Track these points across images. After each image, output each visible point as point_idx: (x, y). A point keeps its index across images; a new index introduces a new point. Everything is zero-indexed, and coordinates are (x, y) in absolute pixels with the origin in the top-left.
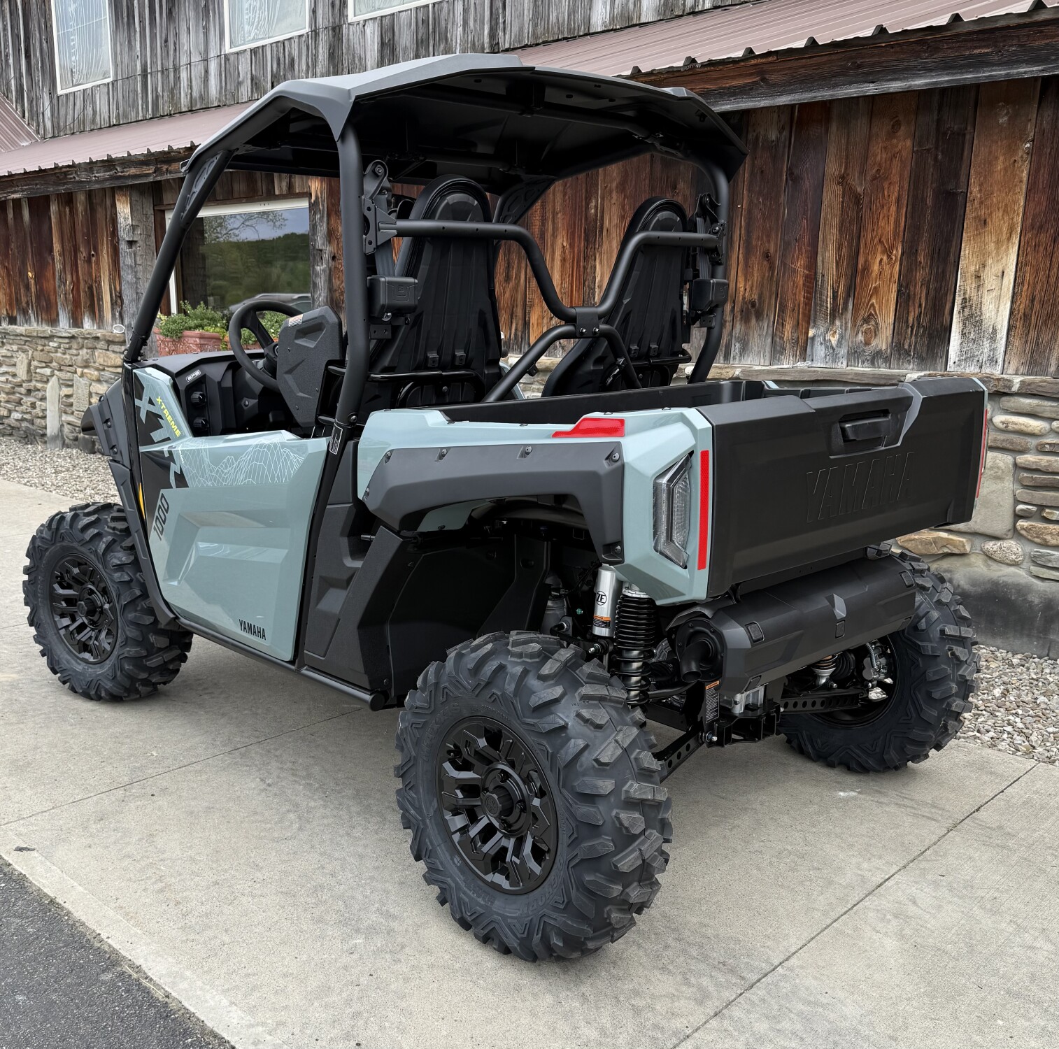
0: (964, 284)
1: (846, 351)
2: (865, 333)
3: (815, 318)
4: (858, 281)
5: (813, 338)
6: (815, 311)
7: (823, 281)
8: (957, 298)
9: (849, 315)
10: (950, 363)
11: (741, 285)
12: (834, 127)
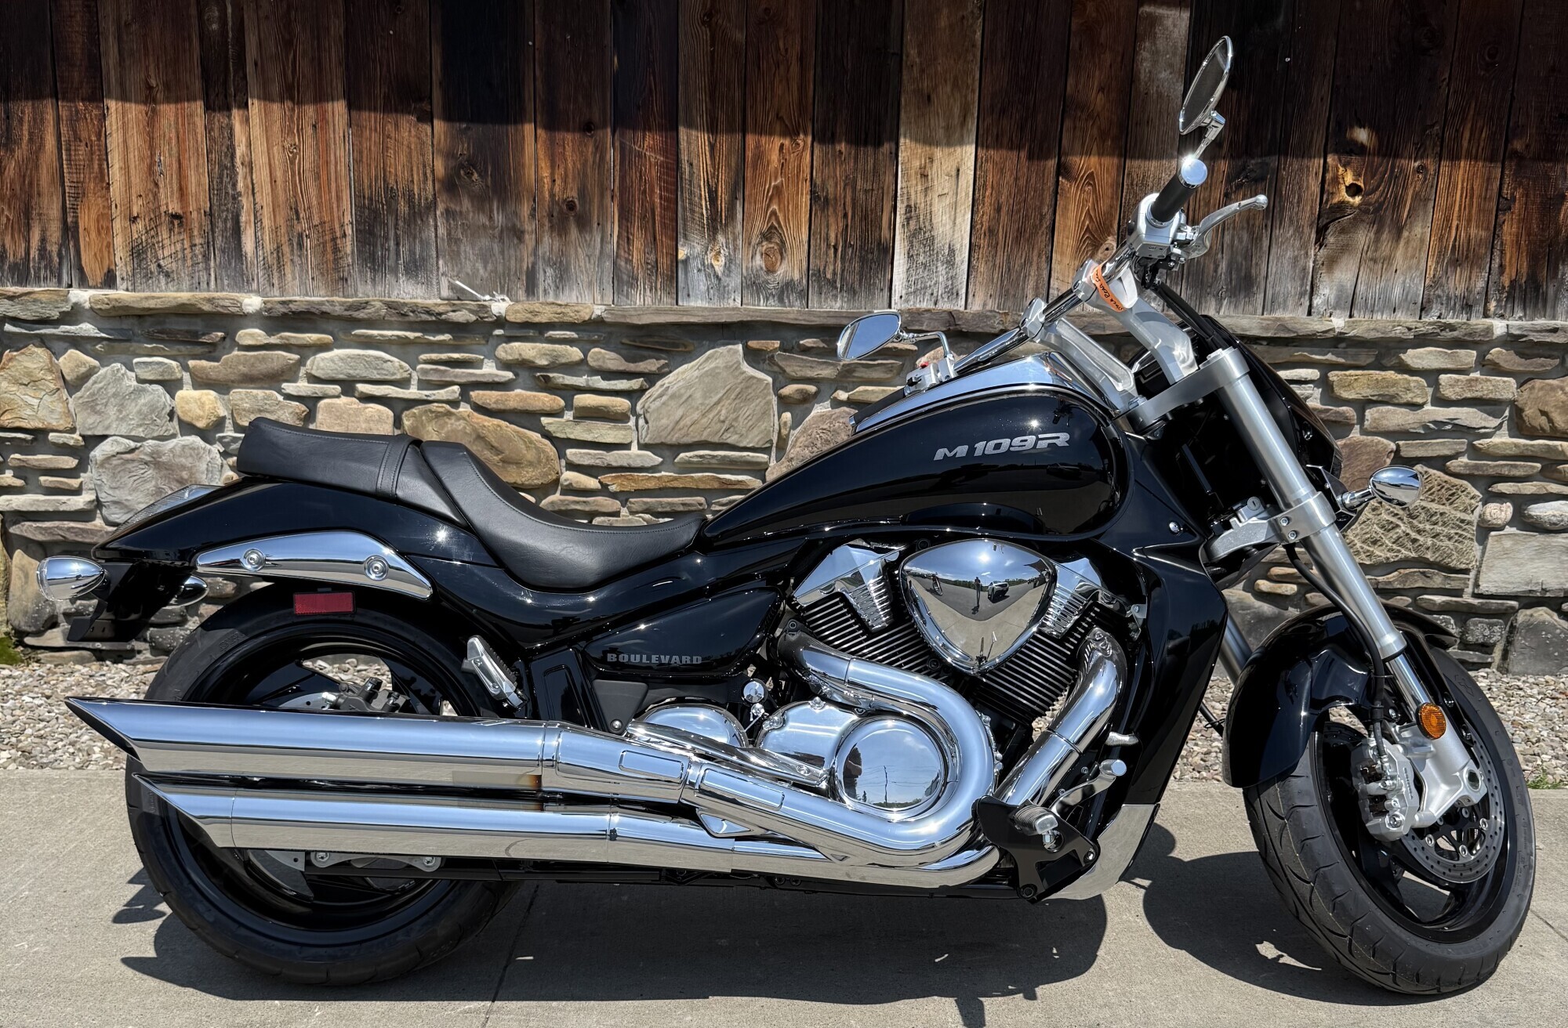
0: (907, 185)
1: (739, 281)
2: (766, 255)
3: (685, 229)
4: (749, 174)
5: (686, 262)
6: (685, 220)
7: (691, 174)
8: (899, 204)
9: (739, 227)
10: (895, 298)
11: (546, 173)
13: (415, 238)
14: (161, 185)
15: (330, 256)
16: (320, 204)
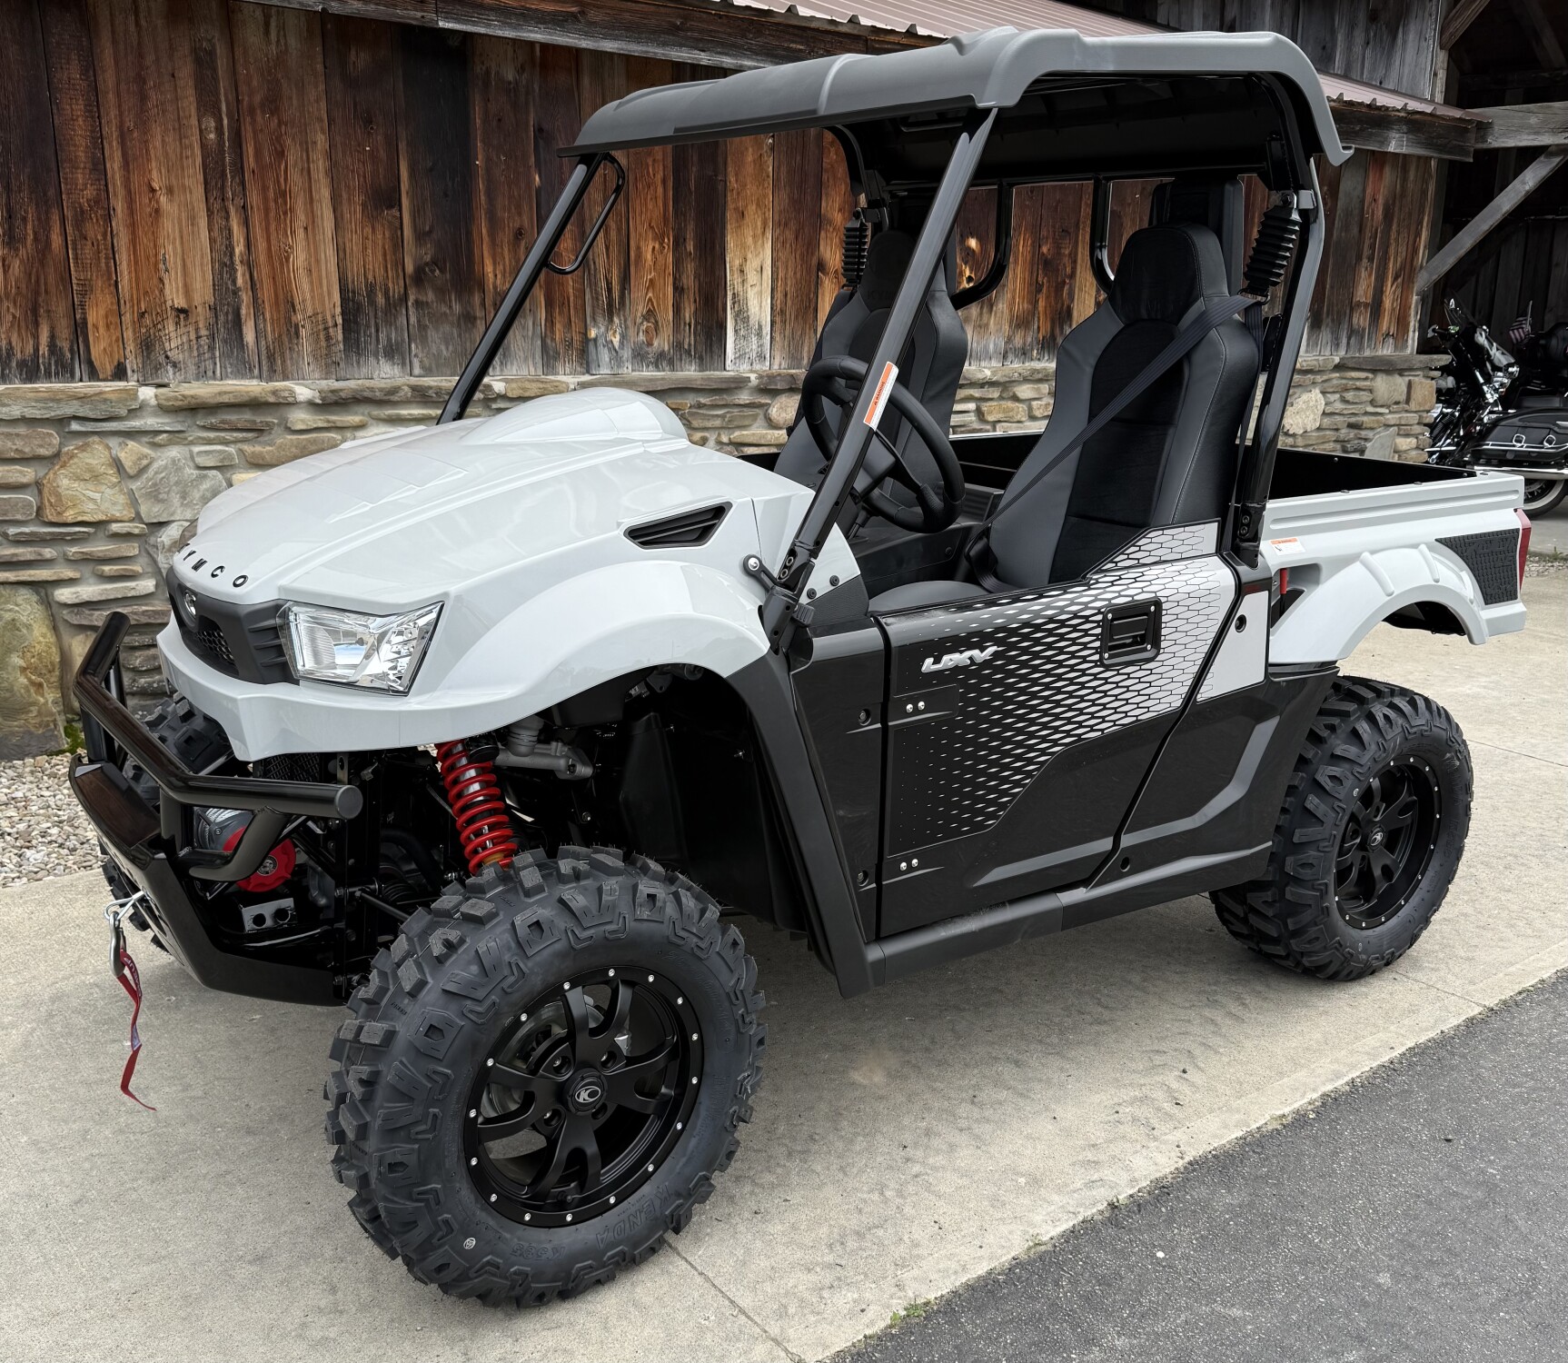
0: (732, 278)
1: (630, 353)
2: (647, 331)
3: (591, 315)
4: (632, 272)
5: (595, 340)
6: (593, 306)
7: (595, 269)
8: (728, 293)
9: (628, 311)
10: (728, 362)
11: (489, 269)
12: (586, 81)
13: (391, 325)
14: (166, 282)
15: (323, 344)
16: (313, 297)
